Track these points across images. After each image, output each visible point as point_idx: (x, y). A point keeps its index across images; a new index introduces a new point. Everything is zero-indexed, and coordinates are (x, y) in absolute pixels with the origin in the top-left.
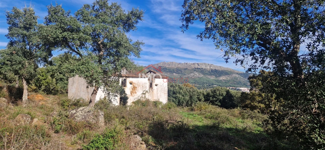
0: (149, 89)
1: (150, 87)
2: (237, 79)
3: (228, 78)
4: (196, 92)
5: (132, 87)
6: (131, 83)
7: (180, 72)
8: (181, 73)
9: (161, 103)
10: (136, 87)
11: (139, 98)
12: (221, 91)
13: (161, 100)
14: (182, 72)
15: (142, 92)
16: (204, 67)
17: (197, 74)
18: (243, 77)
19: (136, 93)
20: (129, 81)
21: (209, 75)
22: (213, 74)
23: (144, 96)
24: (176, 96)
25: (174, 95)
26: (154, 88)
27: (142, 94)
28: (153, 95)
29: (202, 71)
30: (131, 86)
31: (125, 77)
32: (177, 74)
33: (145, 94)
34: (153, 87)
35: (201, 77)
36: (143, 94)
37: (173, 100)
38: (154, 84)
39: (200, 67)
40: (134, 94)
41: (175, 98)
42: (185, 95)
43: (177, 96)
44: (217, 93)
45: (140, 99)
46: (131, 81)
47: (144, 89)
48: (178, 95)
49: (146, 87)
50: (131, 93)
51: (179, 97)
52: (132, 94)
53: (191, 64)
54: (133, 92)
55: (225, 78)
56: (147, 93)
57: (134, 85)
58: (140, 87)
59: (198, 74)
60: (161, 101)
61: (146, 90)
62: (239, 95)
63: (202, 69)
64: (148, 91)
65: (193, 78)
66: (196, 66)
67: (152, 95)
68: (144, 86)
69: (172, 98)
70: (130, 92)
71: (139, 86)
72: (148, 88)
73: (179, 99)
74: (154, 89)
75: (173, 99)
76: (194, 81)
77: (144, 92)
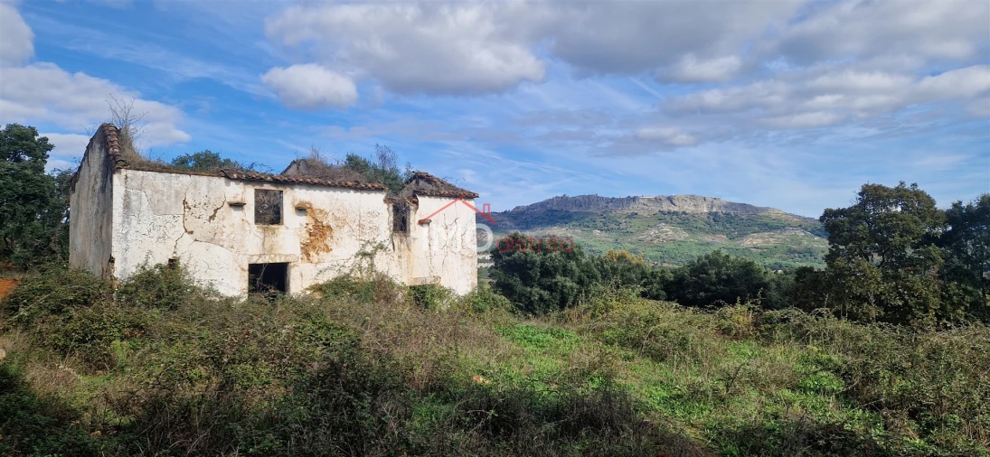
0: (392, 236)
1: (394, 230)
2: (800, 243)
3: (771, 240)
4: (638, 271)
5: (310, 227)
6: (301, 209)
7: (613, 226)
8: (619, 229)
9: (443, 293)
10: (329, 227)
11: (347, 271)
12: (724, 268)
13: (445, 283)
14: (621, 226)
15: (357, 250)
16: (689, 208)
17: (668, 231)
18: (819, 236)
19: (328, 250)
20: (294, 200)
21: (707, 233)
22: (721, 228)
23: (365, 263)
24: (554, 281)
25: (547, 281)
26: (413, 234)
27: (357, 255)
28: (409, 262)
29: (684, 220)
30: (304, 219)
31: (269, 182)
32: (604, 234)
33: (371, 255)
34: (411, 228)
35: (682, 239)
36: (365, 254)
37: (541, 295)
38: (414, 218)
39: (676, 209)
40: (321, 253)
41: (550, 288)
42: (587, 280)
43: (556, 283)
44: (709, 275)
45: (348, 275)
46: (302, 203)
47: (367, 238)
48: (559, 278)
49: (377, 229)
50: (306, 249)
51: (563, 286)
52: (308, 255)
53: (649, 200)
54: (314, 248)
55: (760, 240)
56: (379, 252)
57: (319, 217)
58: (346, 228)
59: (673, 230)
60: (446, 286)
61: (378, 240)
62: (791, 278)
63: (684, 213)
64: (386, 244)
65: (655, 242)
66: (666, 207)
67: (403, 260)
68: (367, 226)
69: (536, 289)
70: (299, 246)
71: (342, 222)
72: (388, 233)
73: (562, 293)
74: (414, 239)
75: (542, 292)
76: (660, 254)
77: (369, 249)
